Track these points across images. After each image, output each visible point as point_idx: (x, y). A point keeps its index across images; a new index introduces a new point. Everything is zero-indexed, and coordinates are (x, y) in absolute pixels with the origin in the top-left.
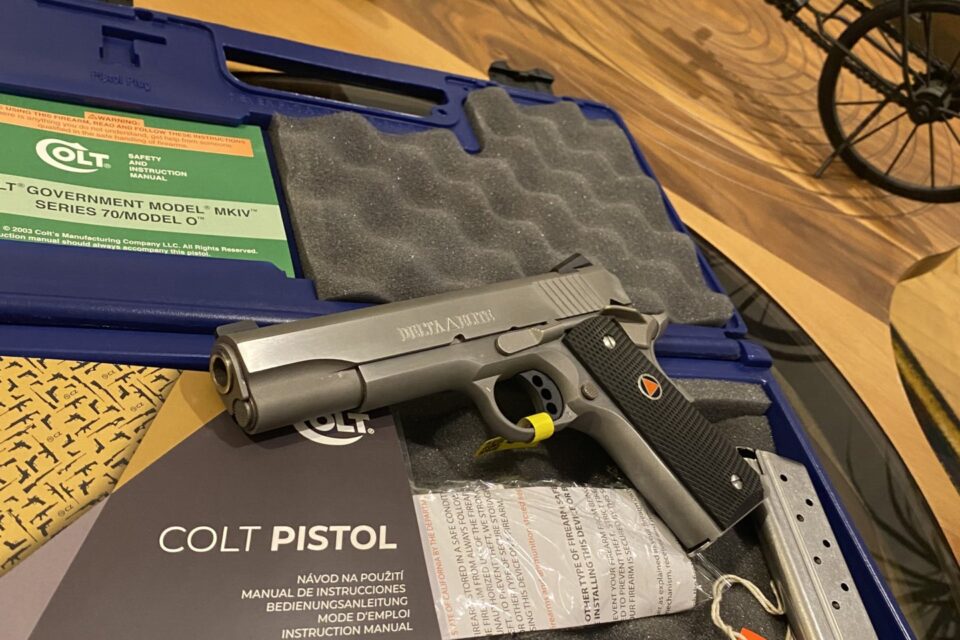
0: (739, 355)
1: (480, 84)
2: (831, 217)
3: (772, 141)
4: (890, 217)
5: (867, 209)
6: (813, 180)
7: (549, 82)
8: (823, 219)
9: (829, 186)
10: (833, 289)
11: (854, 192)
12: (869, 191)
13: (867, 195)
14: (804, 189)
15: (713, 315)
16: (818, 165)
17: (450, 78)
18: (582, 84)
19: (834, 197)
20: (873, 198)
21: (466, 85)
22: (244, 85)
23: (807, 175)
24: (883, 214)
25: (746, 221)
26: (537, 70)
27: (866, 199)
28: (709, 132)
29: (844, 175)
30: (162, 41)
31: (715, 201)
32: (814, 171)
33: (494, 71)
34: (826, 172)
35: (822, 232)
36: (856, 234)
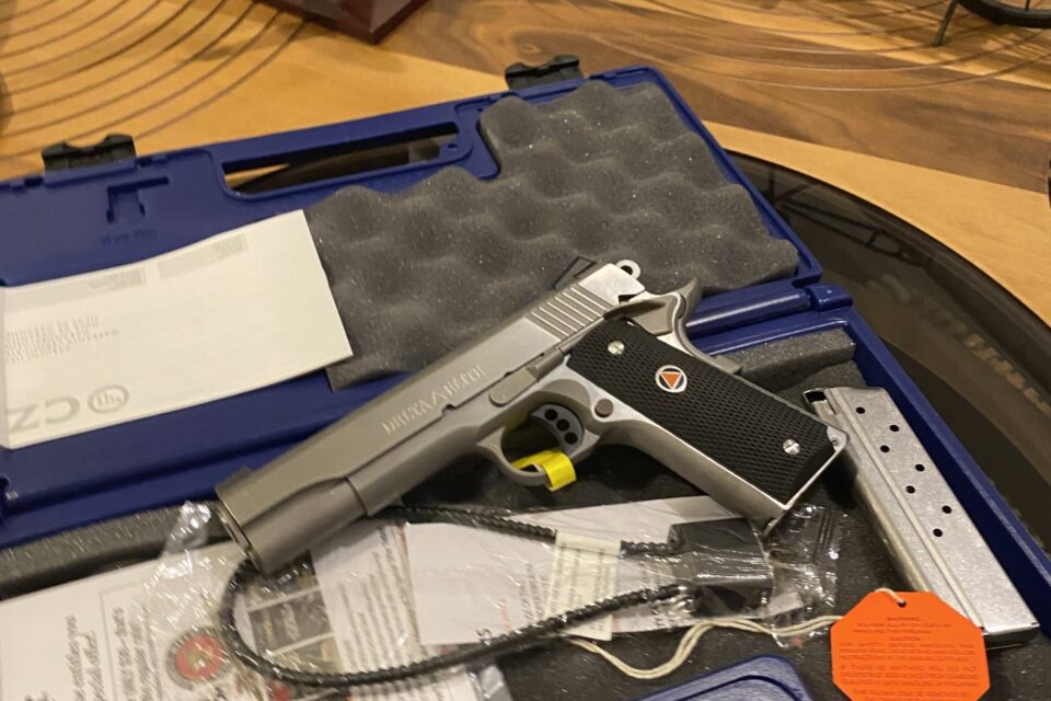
0: (809, 304)
1: (493, 98)
2: (958, 87)
3: (875, 23)
4: (1043, 58)
5: (1008, 59)
6: (931, 50)
7: (575, 64)
8: (949, 93)
9: (956, 50)
10: (968, 174)
11: (991, 45)
12: (1012, 36)
13: (1010, 43)
14: (920, 65)
15: (775, 268)
16: (936, 29)
17: (460, 106)
18: (631, 46)
19: (963, 61)
20: (1018, 43)
21: (479, 106)
22: (245, 196)
23: (927, 46)
24: (1033, 58)
25: (845, 132)
26: (557, 58)
27: (1008, 47)
28: (792, 41)
29: (975, 29)
30: (164, 181)
31: (804, 122)
32: (933, 38)
33: (510, 76)
34: (947, 34)
35: (947, 109)
36: (996, 95)
